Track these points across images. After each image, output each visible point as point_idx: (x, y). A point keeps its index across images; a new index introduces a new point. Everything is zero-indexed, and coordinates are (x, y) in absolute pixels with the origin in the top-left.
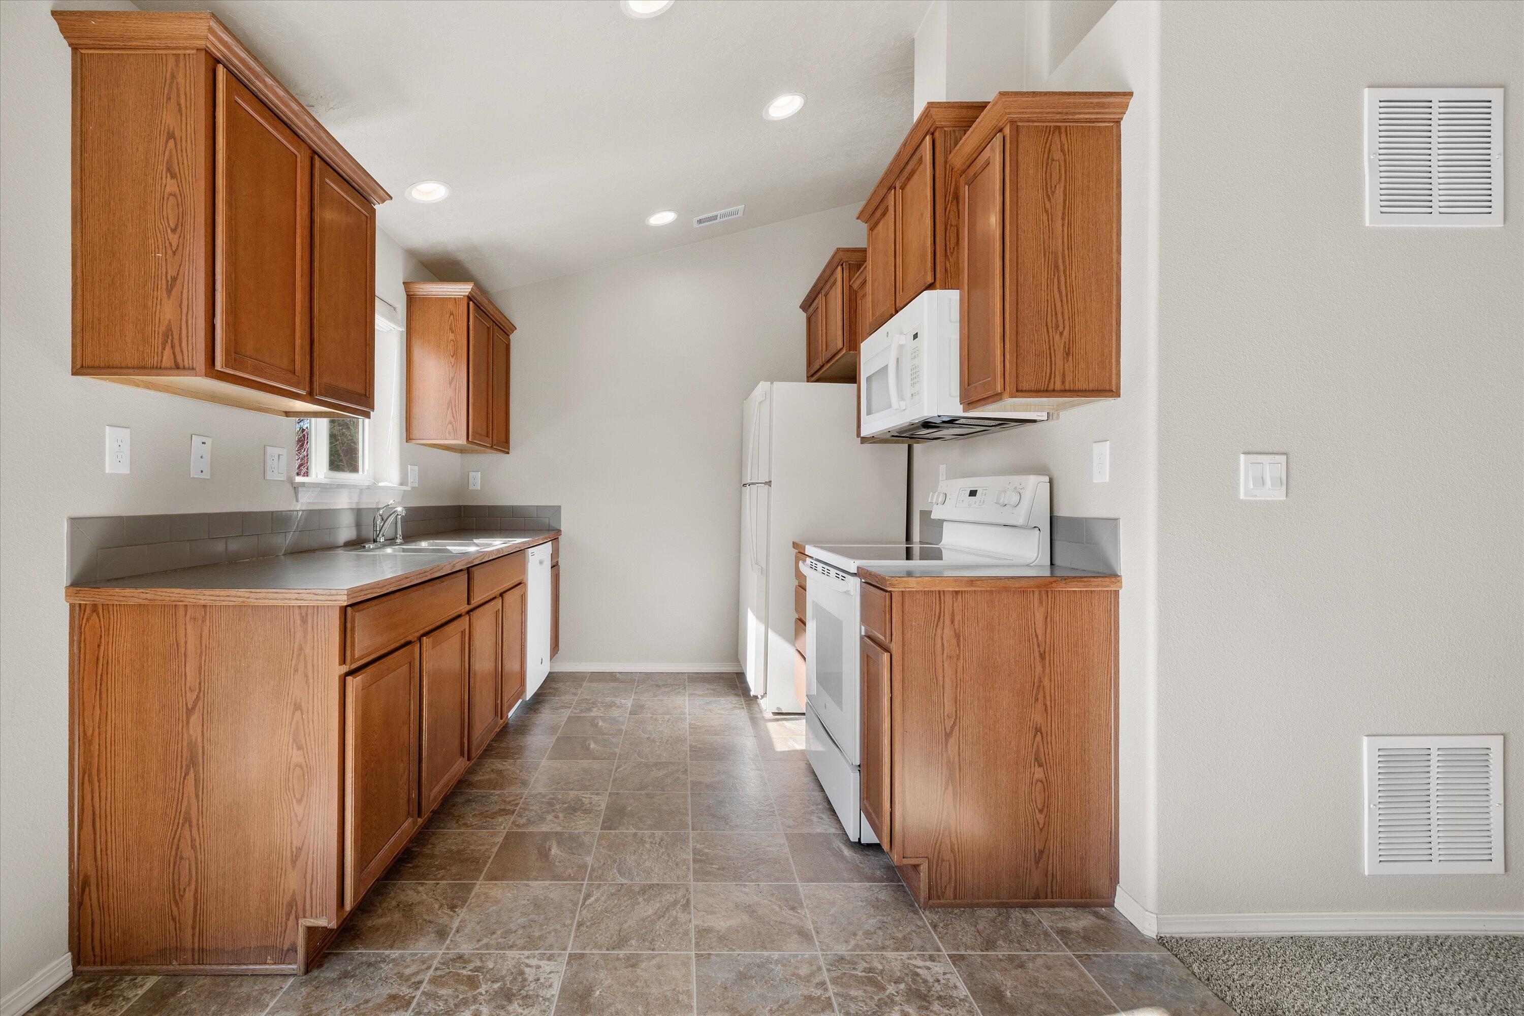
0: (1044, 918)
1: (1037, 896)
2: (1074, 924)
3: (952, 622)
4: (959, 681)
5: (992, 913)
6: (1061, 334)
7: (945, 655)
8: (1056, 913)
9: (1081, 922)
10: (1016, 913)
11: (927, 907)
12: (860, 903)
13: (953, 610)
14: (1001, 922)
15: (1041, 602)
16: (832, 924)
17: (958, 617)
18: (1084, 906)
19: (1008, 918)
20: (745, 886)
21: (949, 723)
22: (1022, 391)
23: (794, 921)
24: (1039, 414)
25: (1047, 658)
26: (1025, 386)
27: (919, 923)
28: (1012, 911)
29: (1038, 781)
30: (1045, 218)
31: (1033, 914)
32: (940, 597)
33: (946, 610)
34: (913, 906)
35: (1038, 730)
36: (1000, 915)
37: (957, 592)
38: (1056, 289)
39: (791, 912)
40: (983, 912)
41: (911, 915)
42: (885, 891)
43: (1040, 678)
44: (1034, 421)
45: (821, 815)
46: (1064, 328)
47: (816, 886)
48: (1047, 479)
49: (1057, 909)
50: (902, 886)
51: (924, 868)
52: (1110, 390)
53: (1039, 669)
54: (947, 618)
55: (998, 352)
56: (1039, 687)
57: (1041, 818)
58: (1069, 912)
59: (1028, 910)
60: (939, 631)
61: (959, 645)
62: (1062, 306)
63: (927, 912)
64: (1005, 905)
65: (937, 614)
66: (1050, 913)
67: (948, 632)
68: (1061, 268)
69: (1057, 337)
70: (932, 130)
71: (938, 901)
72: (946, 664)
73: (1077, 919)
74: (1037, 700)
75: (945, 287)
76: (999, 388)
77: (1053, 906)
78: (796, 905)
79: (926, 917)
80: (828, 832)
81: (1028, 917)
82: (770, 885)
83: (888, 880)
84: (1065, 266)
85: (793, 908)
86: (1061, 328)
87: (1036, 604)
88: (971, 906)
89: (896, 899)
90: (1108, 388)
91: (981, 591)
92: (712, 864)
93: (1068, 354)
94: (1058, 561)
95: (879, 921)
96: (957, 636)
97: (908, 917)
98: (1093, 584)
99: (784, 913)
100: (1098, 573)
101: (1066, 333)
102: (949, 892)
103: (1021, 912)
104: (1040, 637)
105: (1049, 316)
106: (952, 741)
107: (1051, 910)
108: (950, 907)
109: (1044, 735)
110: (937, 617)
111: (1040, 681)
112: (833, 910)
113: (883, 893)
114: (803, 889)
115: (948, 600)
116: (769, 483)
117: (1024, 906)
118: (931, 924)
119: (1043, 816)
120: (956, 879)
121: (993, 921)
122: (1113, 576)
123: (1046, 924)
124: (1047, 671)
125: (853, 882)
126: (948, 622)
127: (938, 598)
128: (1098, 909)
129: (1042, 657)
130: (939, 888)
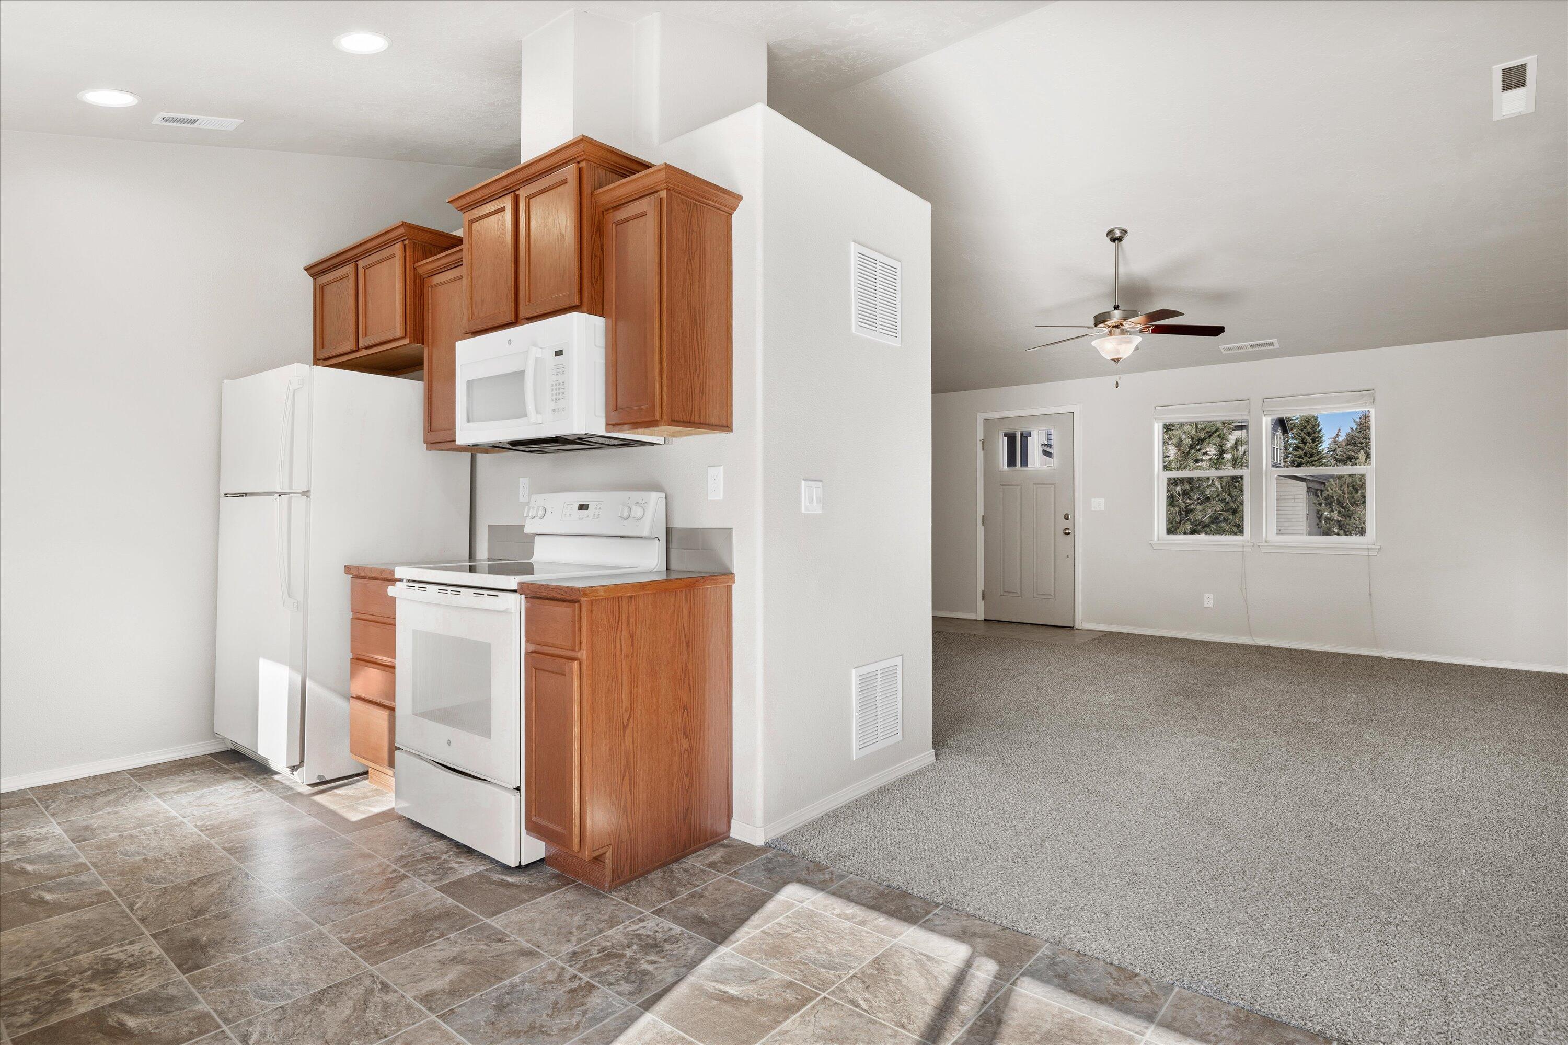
0: (694, 861)
1: (685, 849)
2: (714, 857)
3: (628, 624)
4: (633, 677)
5: (659, 873)
6: (698, 376)
7: (623, 655)
8: (700, 856)
9: (718, 854)
10: (675, 866)
11: (614, 888)
12: (556, 910)
13: (629, 614)
14: (670, 876)
15: (686, 600)
16: (545, 935)
17: (632, 620)
18: (712, 844)
19: (672, 872)
20: (434, 945)
21: (626, 716)
22: (674, 421)
23: (510, 949)
24: (659, 438)
25: (691, 646)
26: (677, 417)
27: (614, 903)
28: (671, 866)
29: (685, 750)
30: (688, 278)
31: (685, 862)
32: (619, 603)
33: (624, 613)
34: (600, 894)
35: (685, 708)
36: (665, 872)
37: (631, 597)
38: (695, 339)
39: (501, 944)
40: (652, 876)
41: (603, 901)
42: (568, 894)
43: (686, 663)
44: (653, 444)
45: (458, 860)
46: (700, 371)
47: (505, 915)
48: (663, 495)
49: (698, 853)
50: (580, 884)
51: (609, 854)
52: (726, 426)
53: (685, 656)
54: (624, 621)
55: (657, 385)
56: (686, 671)
57: (686, 781)
58: (706, 851)
59: (680, 861)
60: (618, 634)
61: (633, 645)
62: (699, 353)
63: (614, 893)
64: (664, 864)
65: (617, 618)
66: (696, 857)
67: (625, 634)
68: (698, 321)
69: (696, 378)
70: (579, 159)
71: (619, 881)
72: (624, 663)
73: (715, 853)
74: (684, 683)
75: (591, 312)
76: (658, 417)
77: (695, 851)
78: (500, 937)
79: (616, 897)
80: (478, 870)
81: (684, 865)
82: (460, 933)
83: (565, 885)
84: (700, 320)
85: (500, 940)
86: (698, 371)
87: (684, 602)
88: (642, 875)
89: (582, 895)
90: (725, 424)
91: (649, 594)
92: (379, 943)
93: (702, 394)
94: (673, 566)
95: (582, 915)
96: (632, 637)
97: (602, 902)
98: (719, 581)
99: (494, 947)
100: (714, 573)
101: (701, 376)
102: (627, 869)
103: (677, 864)
104: (686, 630)
105: (691, 360)
106: (629, 731)
107: (695, 855)
108: (628, 882)
109: (689, 711)
110: (617, 621)
111: (687, 666)
112: (537, 925)
113: (569, 895)
114: (497, 923)
115: (625, 603)
116: (306, 493)
117: (677, 860)
118: (623, 899)
119: (688, 779)
120: (631, 855)
121: (664, 878)
122: (728, 575)
123: (698, 865)
124: (691, 657)
125: (537, 898)
126: (625, 625)
127: (617, 604)
128: (722, 842)
129: (688, 646)
130: (619, 869)
